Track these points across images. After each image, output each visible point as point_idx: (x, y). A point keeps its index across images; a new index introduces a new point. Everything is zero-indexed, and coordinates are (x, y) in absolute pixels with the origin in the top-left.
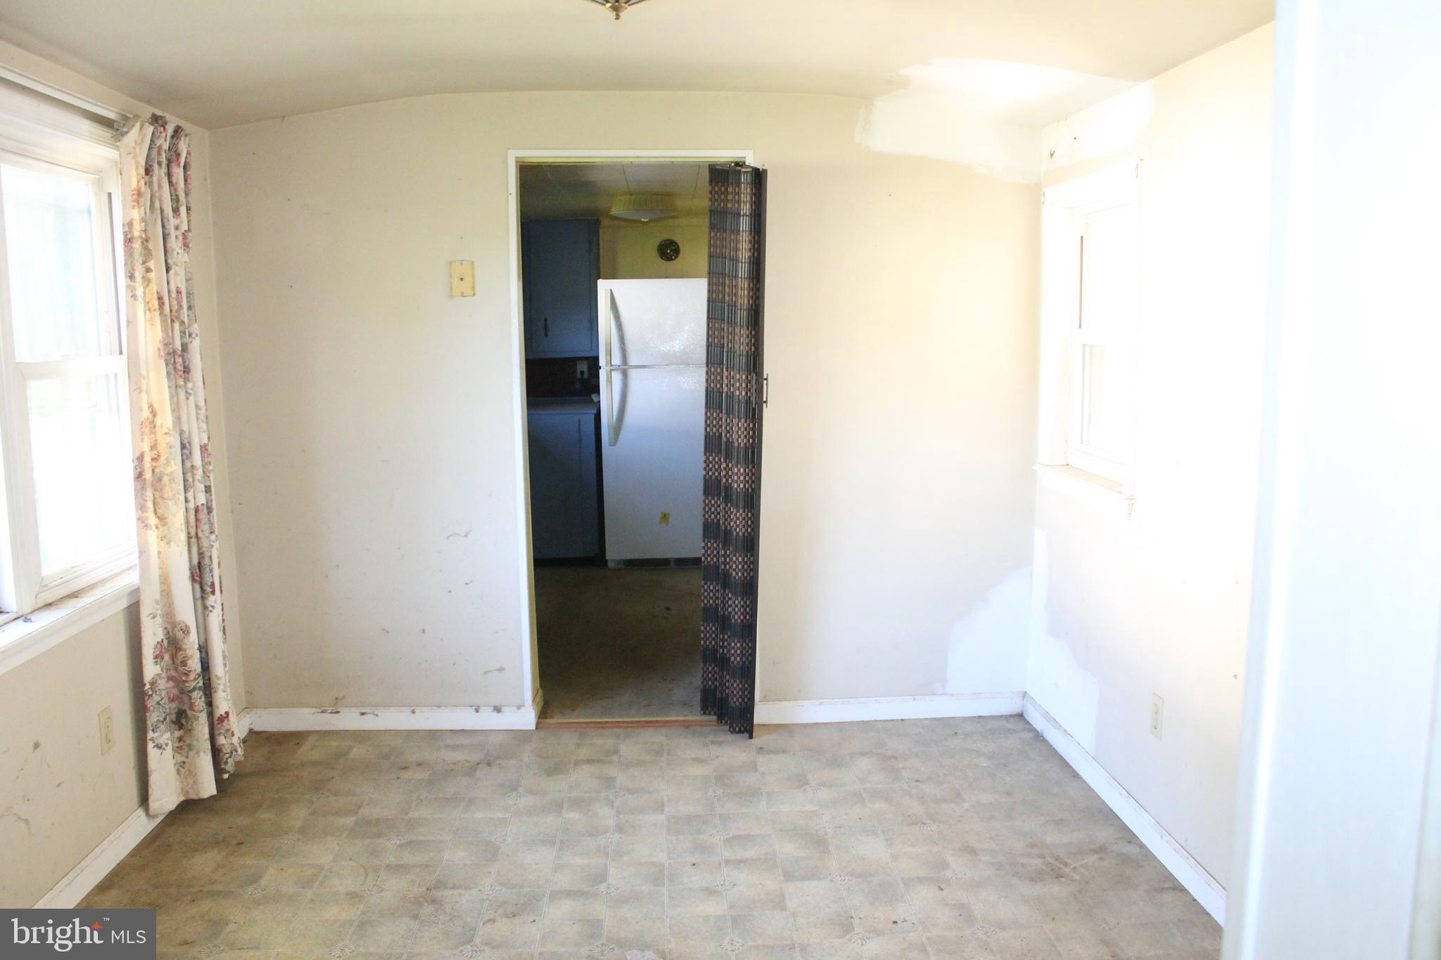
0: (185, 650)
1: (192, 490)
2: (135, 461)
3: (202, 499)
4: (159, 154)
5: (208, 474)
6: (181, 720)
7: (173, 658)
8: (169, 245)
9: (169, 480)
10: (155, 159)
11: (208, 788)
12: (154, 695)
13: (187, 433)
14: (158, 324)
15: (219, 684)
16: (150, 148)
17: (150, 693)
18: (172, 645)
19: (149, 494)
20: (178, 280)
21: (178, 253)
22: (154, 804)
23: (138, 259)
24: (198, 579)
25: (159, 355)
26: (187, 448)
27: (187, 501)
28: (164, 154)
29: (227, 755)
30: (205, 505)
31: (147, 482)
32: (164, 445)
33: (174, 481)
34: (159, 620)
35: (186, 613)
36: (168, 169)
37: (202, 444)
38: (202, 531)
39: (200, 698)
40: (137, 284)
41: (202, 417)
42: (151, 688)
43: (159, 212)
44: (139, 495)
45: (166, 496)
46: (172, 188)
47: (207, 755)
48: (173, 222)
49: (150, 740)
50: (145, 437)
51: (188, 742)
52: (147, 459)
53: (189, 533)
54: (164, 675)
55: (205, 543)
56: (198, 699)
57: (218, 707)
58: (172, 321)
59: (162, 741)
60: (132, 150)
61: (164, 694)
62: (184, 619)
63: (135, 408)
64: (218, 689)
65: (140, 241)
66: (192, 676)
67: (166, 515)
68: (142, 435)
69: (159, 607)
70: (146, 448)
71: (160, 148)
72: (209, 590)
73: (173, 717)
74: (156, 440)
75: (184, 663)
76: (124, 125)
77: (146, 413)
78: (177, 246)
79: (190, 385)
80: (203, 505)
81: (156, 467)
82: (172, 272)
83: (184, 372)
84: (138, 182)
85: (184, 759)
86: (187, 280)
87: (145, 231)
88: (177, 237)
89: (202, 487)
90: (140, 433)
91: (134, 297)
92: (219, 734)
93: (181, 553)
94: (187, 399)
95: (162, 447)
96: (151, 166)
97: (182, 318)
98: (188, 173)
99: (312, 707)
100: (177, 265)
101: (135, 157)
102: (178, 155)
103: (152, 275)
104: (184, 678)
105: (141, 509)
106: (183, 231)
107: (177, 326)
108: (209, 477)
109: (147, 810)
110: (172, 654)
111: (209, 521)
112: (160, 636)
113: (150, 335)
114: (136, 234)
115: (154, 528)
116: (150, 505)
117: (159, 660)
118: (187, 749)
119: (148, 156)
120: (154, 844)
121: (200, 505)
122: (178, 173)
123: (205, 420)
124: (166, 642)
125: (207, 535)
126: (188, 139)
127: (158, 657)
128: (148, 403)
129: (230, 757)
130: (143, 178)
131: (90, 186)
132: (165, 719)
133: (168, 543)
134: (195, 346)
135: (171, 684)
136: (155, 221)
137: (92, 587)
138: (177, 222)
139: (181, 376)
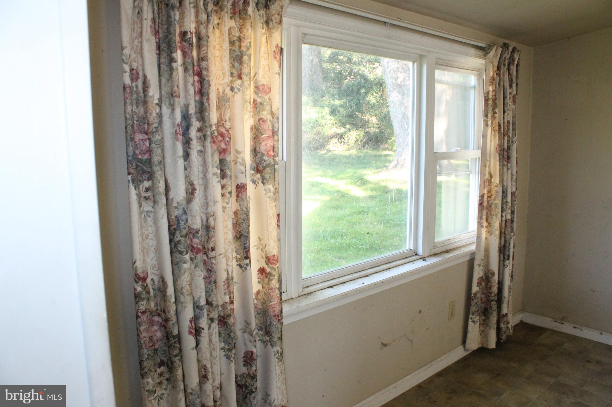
0: (491, 283)
1: (505, 212)
2: (480, 197)
3: (509, 217)
4: (505, 60)
5: (514, 206)
6: (485, 312)
7: (486, 285)
8: (506, 102)
9: (495, 207)
10: (502, 63)
11: (492, 344)
12: (475, 299)
13: (506, 186)
14: (497, 137)
15: (505, 300)
16: (500, 58)
17: (473, 298)
18: (486, 279)
19: (485, 212)
20: (509, 117)
21: (510, 105)
22: (468, 345)
23: (490, 108)
24: (503, 252)
25: (496, 151)
26: (505, 193)
27: (502, 216)
28: (507, 61)
29: (503, 332)
30: (510, 220)
31: (484, 207)
32: (494, 191)
33: (497, 207)
34: (481, 267)
35: (494, 266)
36: (509, 67)
37: (513, 192)
38: (507, 231)
39: (495, 305)
40: (488, 119)
41: (514, 179)
42: (474, 296)
43: (502, 87)
44: (480, 212)
45: (492, 214)
46: (509, 76)
47: (494, 330)
48: (509, 91)
49: (470, 318)
50: (485, 187)
51: (487, 322)
52: (486, 196)
53: (501, 231)
54: (480, 292)
55: (508, 237)
56: (494, 305)
57: (503, 310)
58: (504, 136)
59: (475, 319)
60: (491, 60)
61: (479, 300)
62: (494, 269)
63: (482, 174)
64: (504, 302)
65: (492, 100)
66: (493, 295)
67: (491, 222)
68: (484, 186)
69: (482, 262)
70: (485, 191)
71: (505, 57)
72: (506, 257)
73: (483, 310)
74: (491, 189)
75: (490, 288)
76: (489, 49)
77: (487, 176)
78: (510, 101)
79: (509, 165)
80: (509, 219)
81: (489, 200)
82: (506, 113)
83: (507, 159)
84: (493, 74)
85: (484, 329)
86: (513, 117)
87: (495, 95)
88: (510, 98)
89: (510, 211)
90: (483, 185)
91: (487, 125)
92: (502, 322)
93: (496, 240)
94: (508, 171)
95: (493, 192)
96: (500, 66)
97: (509, 134)
98: (518, 68)
99: (551, 318)
100: (509, 110)
101: (492, 63)
102: (514, 60)
103: (497, 115)
104: (489, 295)
105: (480, 218)
106: (513, 95)
107: (506, 138)
108: (514, 207)
109: (464, 347)
110: (486, 283)
111: (511, 226)
112: (481, 274)
113: (493, 142)
114: (490, 97)
115: (485, 227)
116: (484, 217)
117: (479, 285)
118: (486, 325)
119: (499, 62)
120: (463, 363)
121: (507, 219)
122: (513, 69)
123: (515, 181)
124: (484, 277)
125: (509, 233)
126: (519, 52)
127: (479, 284)
128: (489, 172)
129: (505, 333)
130: (496, 72)
131: (476, 77)
132: (478, 311)
133: (491, 234)
134: (514, 147)
135: (483, 296)
136: (500, 91)
137: (455, 249)
138: (511, 91)
139: (506, 161)
